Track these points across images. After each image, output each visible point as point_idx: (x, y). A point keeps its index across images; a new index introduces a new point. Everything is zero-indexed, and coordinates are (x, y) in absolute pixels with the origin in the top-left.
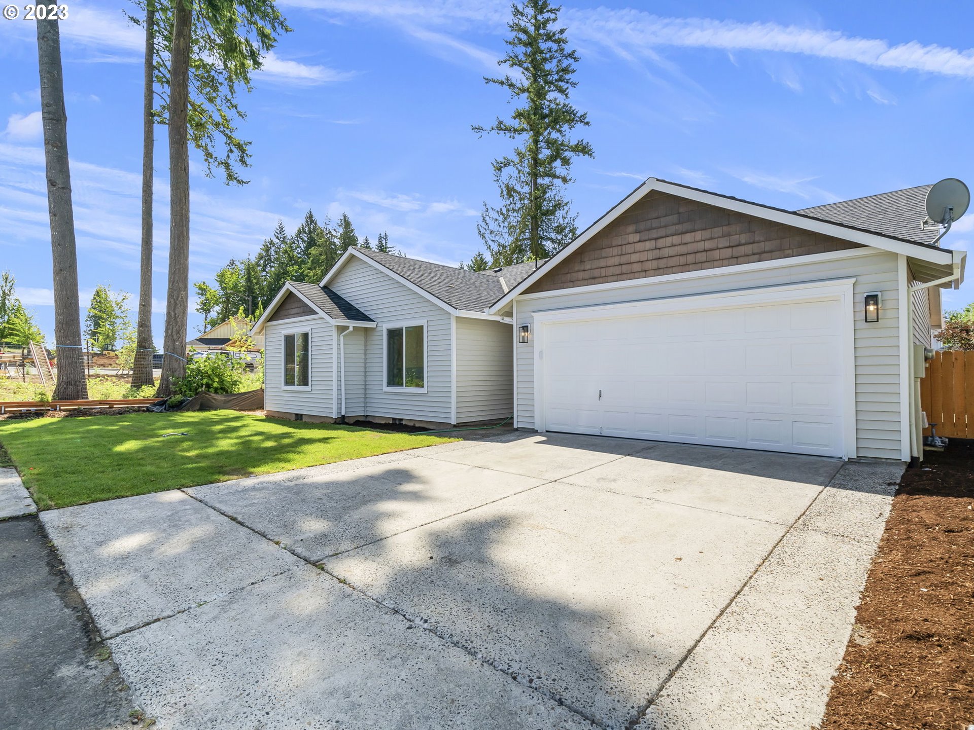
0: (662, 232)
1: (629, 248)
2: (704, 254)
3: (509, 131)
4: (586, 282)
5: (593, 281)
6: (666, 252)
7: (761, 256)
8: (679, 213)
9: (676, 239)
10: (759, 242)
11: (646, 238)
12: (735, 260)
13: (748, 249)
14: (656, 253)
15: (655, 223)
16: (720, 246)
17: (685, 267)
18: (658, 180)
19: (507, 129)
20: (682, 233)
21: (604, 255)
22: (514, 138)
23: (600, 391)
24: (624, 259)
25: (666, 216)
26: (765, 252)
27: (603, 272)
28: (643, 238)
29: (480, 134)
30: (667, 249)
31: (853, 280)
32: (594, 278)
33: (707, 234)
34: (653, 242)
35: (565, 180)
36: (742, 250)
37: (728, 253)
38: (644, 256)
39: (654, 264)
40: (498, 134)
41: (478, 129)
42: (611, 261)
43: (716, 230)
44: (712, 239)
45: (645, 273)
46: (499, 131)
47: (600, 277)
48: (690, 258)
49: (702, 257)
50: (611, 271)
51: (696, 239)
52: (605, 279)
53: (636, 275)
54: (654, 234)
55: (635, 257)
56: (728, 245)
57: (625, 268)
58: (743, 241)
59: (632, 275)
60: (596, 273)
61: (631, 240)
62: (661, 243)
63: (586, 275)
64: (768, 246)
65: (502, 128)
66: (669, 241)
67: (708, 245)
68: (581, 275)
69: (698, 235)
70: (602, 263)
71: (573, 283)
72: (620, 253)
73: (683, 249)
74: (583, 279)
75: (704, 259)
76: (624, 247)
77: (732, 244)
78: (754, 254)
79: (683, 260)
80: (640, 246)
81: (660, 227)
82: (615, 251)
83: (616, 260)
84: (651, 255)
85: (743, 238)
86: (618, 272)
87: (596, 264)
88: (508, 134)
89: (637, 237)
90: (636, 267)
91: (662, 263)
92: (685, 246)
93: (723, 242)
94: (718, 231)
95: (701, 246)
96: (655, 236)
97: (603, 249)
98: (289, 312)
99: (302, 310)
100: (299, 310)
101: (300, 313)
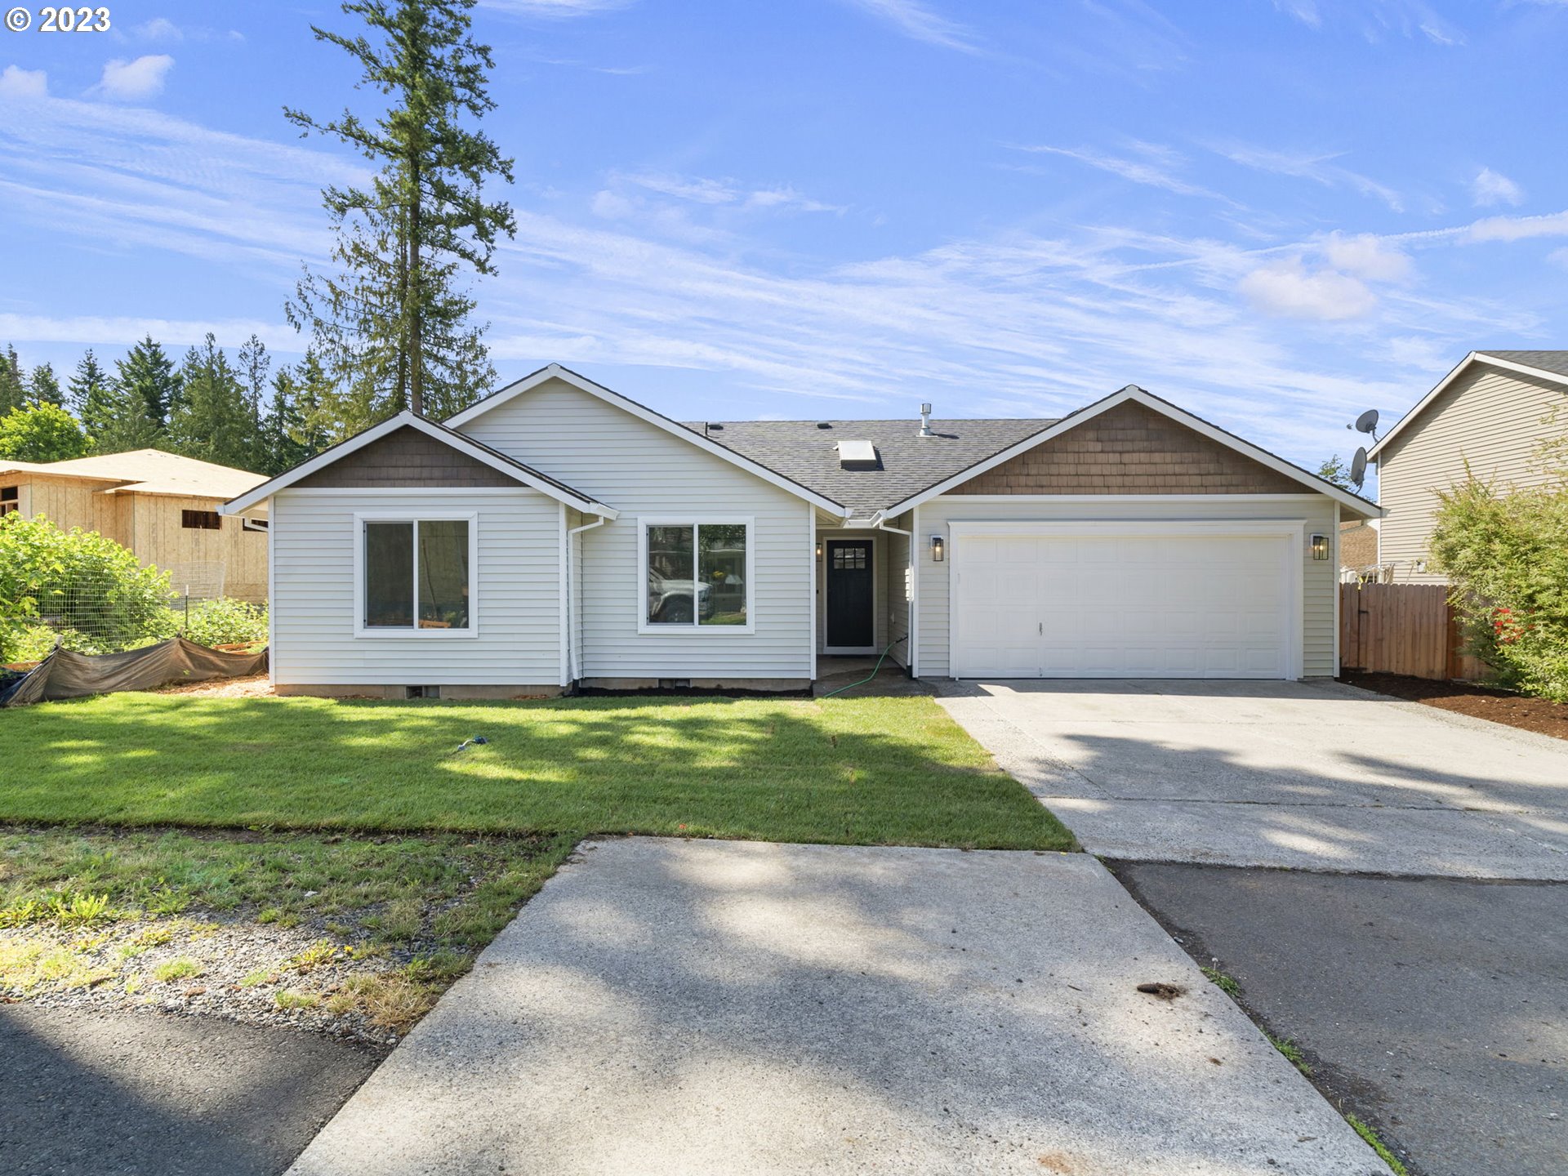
0: (1129, 446)
1: (1089, 458)
2: (1174, 477)
3: (367, 142)
4: (1030, 490)
5: (1040, 490)
6: (1133, 469)
7: (1228, 489)
8: (1147, 429)
9: (1143, 457)
10: (1226, 474)
11: (1110, 449)
12: (1204, 489)
13: (1218, 479)
14: (1121, 469)
15: (1120, 435)
16: (1190, 472)
17: (1154, 489)
18: (1140, 390)
19: (361, 137)
20: (1151, 452)
21: (1056, 460)
22: (372, 157)
23: (1041, 625)
24: (1082, 469)
25: (1133, 429)
26: (1232, 485)
27: (1054, 481)
28: (1106, 449)
29: (303, 130)
30: (1134, 467)
31: (1304, 522)
32: (1042, 487)
33: (1177, 457)
34: (1118, 455)
35: (482, 266)
36: (1210, 480)
37: (1197, 480)
38: (1107, 470)
39: (1119, 480)
40: (343, 140)
41: (303, 119)
42: (1064, 469)
43: (1186, 454)
44: (1181, 463)
45: (1108, 489)
46: (344, 137)
47: (1050, 486)
48: (1159, 480)
49: (1172, 480)
50: (1064, 481)
51: (1167, 461)
52: (1058, 490)
53: (1097, 490)
54: (1119, 447)
55: (1095, 470)
56: (1198, 472)
57: (1083, 480)
58: (1212, 472)
59: (1092, 489)
60: (1044, 481)
61: (1091, 449)
62: (1127, 458)
63: (1031, 481)
64: (1235, 479)
65: (351, 130)
66: (1135, 457)
67: (1178, 469)
68: (1023, 480)
69: (1168, 457)
70: (1054, 469)
71: (1011, 489)
72: (1076, 461)
73: (1152, 469)
74: (1026, 486)
75: (1174, 483)
76: (1081, 455)
77: (1202, 472)
78: (1222, 486)
79: (1151, 481)
80: (1102, 457)
81: (1127, 440)
82: (1071, 458)
83: (1072, 469)
84: (1114, 470)
85: (1212, 467)
86: (1075, 483)
87: (1044, 469)
88: (363, 148)
89: (1099, 446)
90: (1098, 481)
91: (1128, 480)
92: (1153, 467)
93: (1193, 469)
94: (1188, 456)
95: (1170, 469)
96: (1119, 448)
97: (1054, 452)
98: (384, 472)
99: (437, 473)
100: (426, 473)
101: (431, 479)
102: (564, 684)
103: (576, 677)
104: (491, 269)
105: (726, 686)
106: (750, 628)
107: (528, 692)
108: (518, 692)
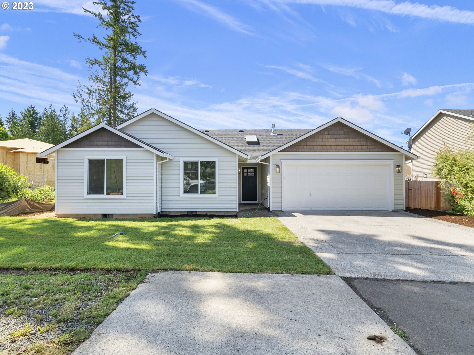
0: (338, 136)
1: (326, 140)
2: (352, 146)
4: (307, 150)
5: (310, 150)
6: (340, 144)
7: (370, 150)
8: (344, 131)
9: (343, 140)
10: (369, 145)
11: (332, 137)
12: (362, 150)
13: (366, 147)
14: (336, 144)
15: (336, 133)
16: (358, 145)
17: (346, 150)
18: (342, 118)
19: (98, 43)
20: (345, 138)
21: (315, 141)
23: (311, 194)
24: (323, 144)
25: (340, 131)
26: (371, 149)
27: (315, 147)
28: (331, 137)
29: (79, 40)
30: (340, 143)
31: (394, 160)
32: (311, 149)
33: (353, 140)
34: (335, 139)
35: (135, 83)
36: (364, 147)
37: (360, 147)
38: (331, 144)
39: (335, 147)
40: (92, 43)
41: (79, 37)
42: (318, 144)
43: (356, 139)
44: (355, 142)
45: (332, 150)
46: (93, 42)
47: (314, 149)
48: (348, 147)
49: (352, 147)
50: (318, 147)
52: (316, 150)
53: (328, 150)
54: (335, 136)
55: (327, 144)
56: (360, 145)
57: (324, 147)
58: (365, 145)
59: (327, 150)
60: (312, 147)
61: (326, 137)
62: (338, 140)
63: (307, 147)
64: (372, 147)
65: (95, 40)
66: (341, 140)
67: (354, 144)
68: (305, 147)
69: (351, 140)
70: (315, 144)
71: (301, 150)
72: (322, 141)
73: (346, 144)
74: (306, 149)
75: (353, 148)
76: (323, 139)
77: (361, 145)
78: (368, 149)
79: (346, 147)
80: (330, 140)
82: (320, 140)
83: (320, 144)
84: (334, 144)
85: (364, 143)
86: (321, 148)
87: (312, 144)
88: (99, 46)
89: (329, 136)
90: (328, 147)
91: (338, 147)
92: (346, 143)
93: (359, 144)
95: (351, 144)
96: (336, 137)
97: (315, 138)
98: (95, 143)
99: (113, 143)
100: (109, 143)
101: (111, 145)
102: (155, 213)
103: (159, 211)
104: (138, 84)
105: (209, 214)
106: (217, 195)
107: (143, 216)
108: (139, 216)
